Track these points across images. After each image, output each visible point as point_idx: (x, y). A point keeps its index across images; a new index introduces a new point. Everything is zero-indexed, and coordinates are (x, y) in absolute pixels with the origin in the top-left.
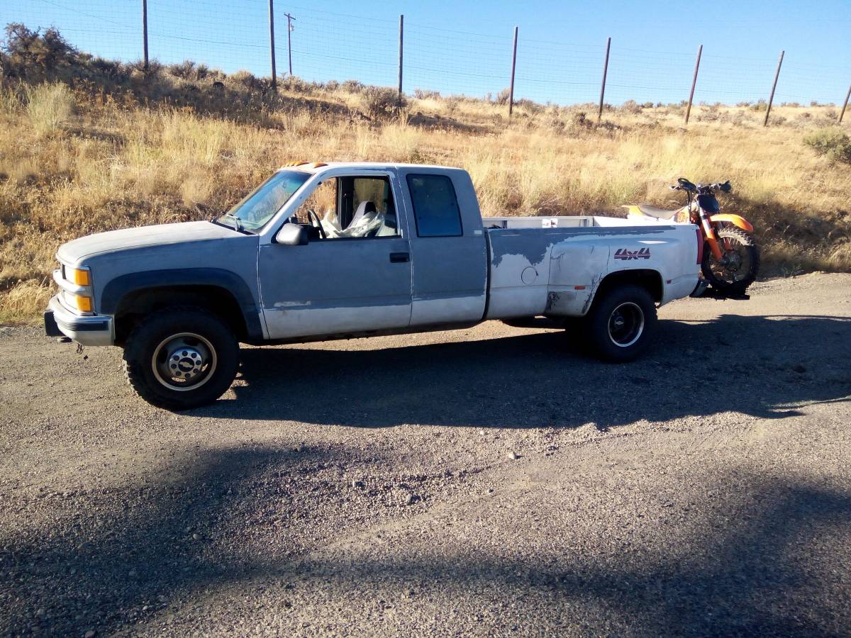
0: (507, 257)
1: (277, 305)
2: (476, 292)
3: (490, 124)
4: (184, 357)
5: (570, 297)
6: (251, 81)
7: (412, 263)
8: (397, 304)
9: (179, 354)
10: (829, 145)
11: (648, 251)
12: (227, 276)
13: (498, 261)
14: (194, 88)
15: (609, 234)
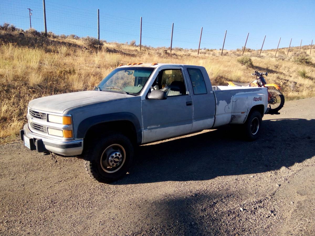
0: (221, 102)
1: (148, 127)
2: (210, 117)
3: (135, 53)
4: (116, 156)
5: (239, 117)
6: (36, 33)
7: (193, 105)
8: (188, 124)
9: (114, 155)
10: (246, 62)
11: (261, 98)
12: (130, 115)
13: (218, 103)
14: (11, 35)
15: (247, 92)
